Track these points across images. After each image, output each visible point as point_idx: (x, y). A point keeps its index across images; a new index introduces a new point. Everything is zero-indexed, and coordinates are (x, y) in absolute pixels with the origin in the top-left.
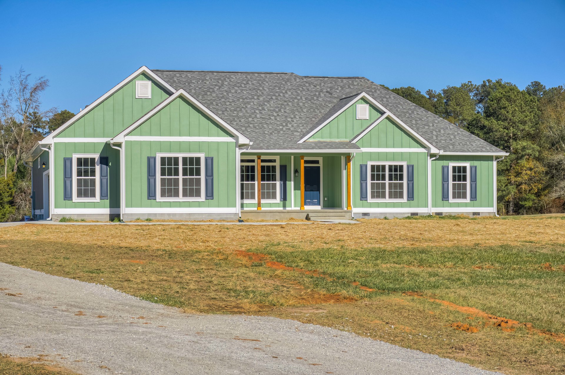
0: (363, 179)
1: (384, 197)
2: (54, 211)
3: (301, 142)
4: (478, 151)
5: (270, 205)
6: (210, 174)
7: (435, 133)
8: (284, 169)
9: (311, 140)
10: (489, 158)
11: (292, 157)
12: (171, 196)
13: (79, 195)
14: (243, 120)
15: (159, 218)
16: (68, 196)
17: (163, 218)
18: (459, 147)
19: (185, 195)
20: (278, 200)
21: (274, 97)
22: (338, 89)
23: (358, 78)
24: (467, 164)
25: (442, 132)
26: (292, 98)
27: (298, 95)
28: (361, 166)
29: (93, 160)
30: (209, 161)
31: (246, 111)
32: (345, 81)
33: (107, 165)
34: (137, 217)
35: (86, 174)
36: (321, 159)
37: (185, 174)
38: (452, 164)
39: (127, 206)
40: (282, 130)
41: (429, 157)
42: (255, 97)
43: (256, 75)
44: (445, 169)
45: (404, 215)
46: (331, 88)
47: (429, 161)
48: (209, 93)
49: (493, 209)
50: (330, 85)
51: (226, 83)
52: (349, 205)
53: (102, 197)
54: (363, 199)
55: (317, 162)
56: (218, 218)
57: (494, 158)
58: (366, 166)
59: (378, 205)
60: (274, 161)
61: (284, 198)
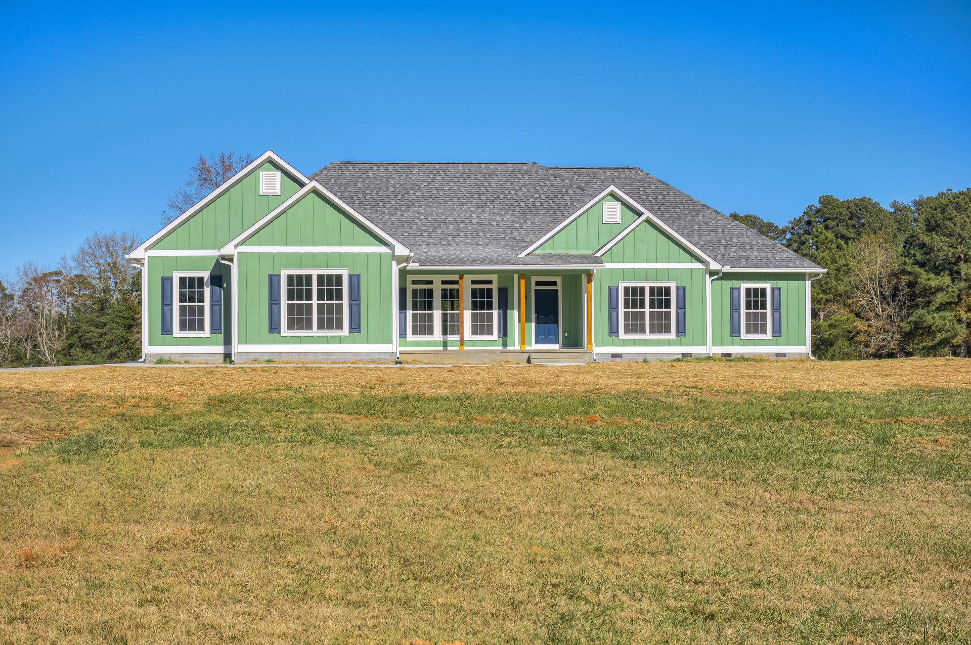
0: (613, 306)
1: (643, 331)
2: (147, 349)
3: (523, 255)
4: (781, 267)
5: (485, 343)
6: (355, 299)
7: (723, 242)
8: (504, 293)
9: (538, 252)
10: (801, 277)
11: (516, 276)
12: (301, 328)
13: (183, 327)
14: (451, 227)
15: (285, 358)
16: (166, 329)
17: (290, 359)
18: (755, 262)
19: (320, 327)
20: (495, 336)
21: (501, 196)
22: (596, 184)
23: (628, 168)
24: (767, 286)
25: (735, 240)
26: (527, 196)
27: (537, 191)
28: (610, 288)
29: (201, 280)
30: (355, 280)
31: (459, 215)
32: (608, 173)
33: (220, 286)
34: (254, 357)
35: (192, 299)
36: (559, 280)
37: (320, 297)
38: (744, 285)
39: (240, 343)
40: (504, 239)
41: (708, 276)
42: (476, 196)
43: (484, 166)
44: (734, 292)
45: (671, 357)
46: (587, 183)
47: (708, 279)
48: (412, 192)
49: (807, 349)
50: (586, 179)
51: (439, 178)
52: (590, 343)
53: (214, 330)
54: (612, 334)
55: (554, 284)
56: (368, 358)
57: (807, 277)
58: (617, 288)
59: (635, 343)
60: (490, 282)
61: (504, 333)
